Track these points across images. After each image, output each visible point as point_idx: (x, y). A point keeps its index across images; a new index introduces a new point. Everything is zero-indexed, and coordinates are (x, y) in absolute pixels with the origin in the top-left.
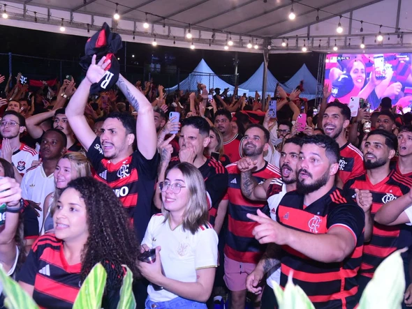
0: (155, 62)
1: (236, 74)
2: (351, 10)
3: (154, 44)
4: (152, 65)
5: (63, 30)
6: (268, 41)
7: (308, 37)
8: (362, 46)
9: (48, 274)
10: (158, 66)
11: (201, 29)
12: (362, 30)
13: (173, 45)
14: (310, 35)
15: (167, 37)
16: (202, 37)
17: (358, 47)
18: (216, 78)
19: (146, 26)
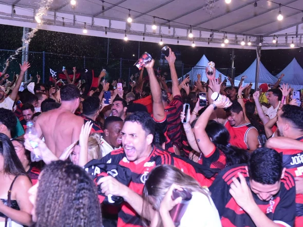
1: (233, 67)
3: (161, 43)
4: (161, 61)
5: (85, 32)
6: (260, 39)
7: (297, 35)
11: (201, 29)
13: (176, 44)
14: (299, 33)
15: (172, 37)
16: (202, 37)
19: (154, 28)
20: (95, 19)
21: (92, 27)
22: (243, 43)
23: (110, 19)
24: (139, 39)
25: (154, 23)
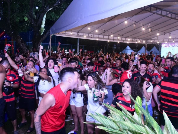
0: (115, 46)
1: (137, 49)
2: (170, 32)
3: (119, 42)
4: (114, 47)
5: (97, 39)
6: (147, 40)
8: (174, 41)
9: (121, 103)
10: (116, 47)
12: (176, 37)
13: (123, 42)
14: (159, 38)
15: (121, 40)
17: (172, 42)
18: (131, 50)
19: (119, 38)
20: (99, 36)
21: (99, 38)
22: (139, 41)
23: (104, 35)
24: (112, 41)
25: (119, 36)
